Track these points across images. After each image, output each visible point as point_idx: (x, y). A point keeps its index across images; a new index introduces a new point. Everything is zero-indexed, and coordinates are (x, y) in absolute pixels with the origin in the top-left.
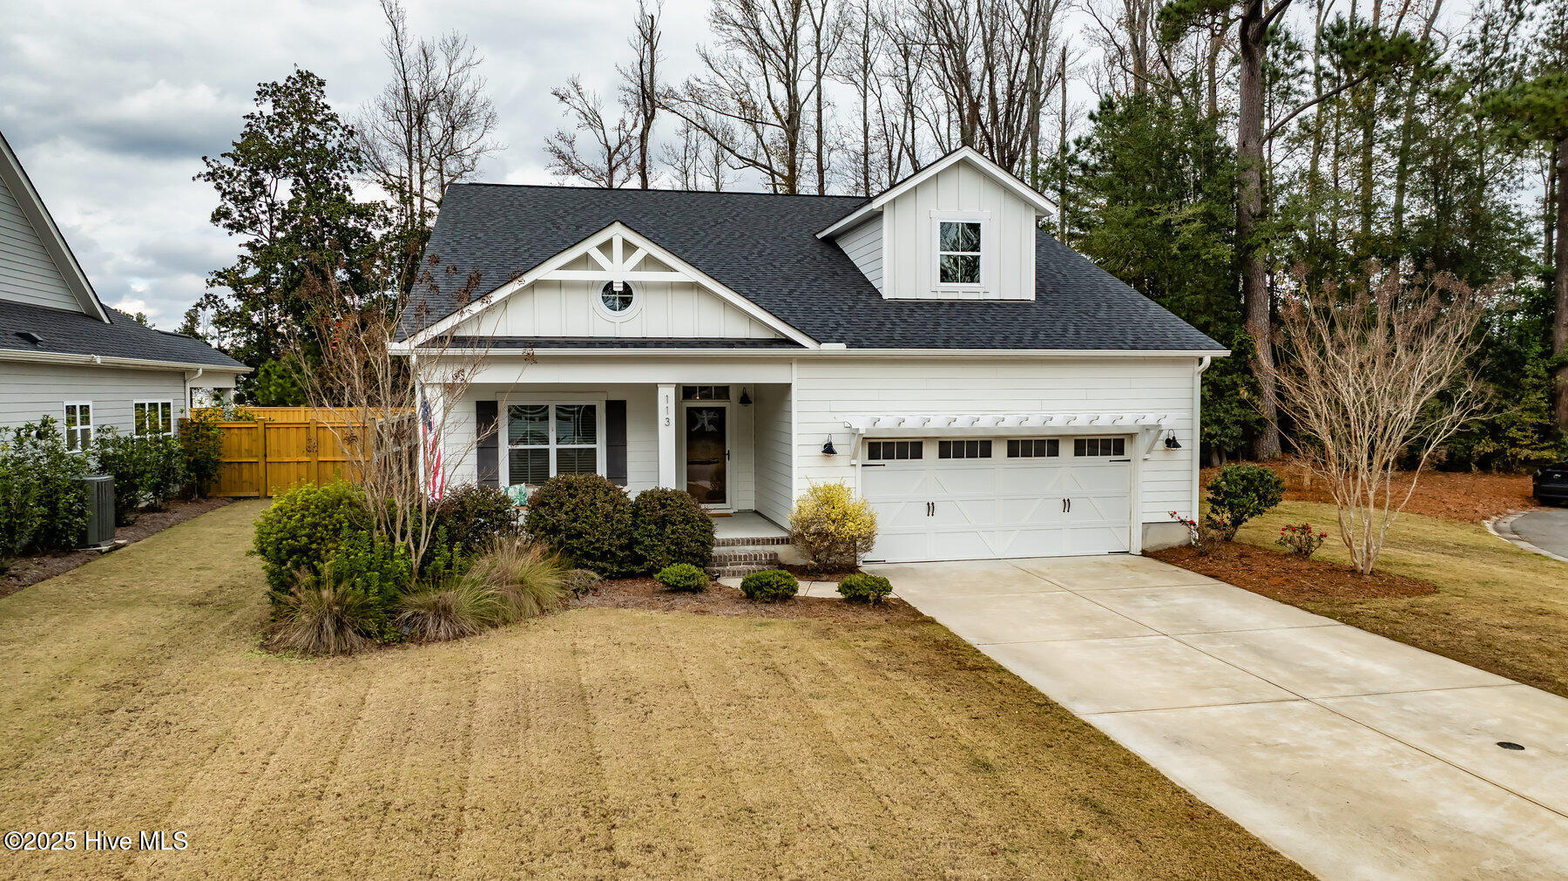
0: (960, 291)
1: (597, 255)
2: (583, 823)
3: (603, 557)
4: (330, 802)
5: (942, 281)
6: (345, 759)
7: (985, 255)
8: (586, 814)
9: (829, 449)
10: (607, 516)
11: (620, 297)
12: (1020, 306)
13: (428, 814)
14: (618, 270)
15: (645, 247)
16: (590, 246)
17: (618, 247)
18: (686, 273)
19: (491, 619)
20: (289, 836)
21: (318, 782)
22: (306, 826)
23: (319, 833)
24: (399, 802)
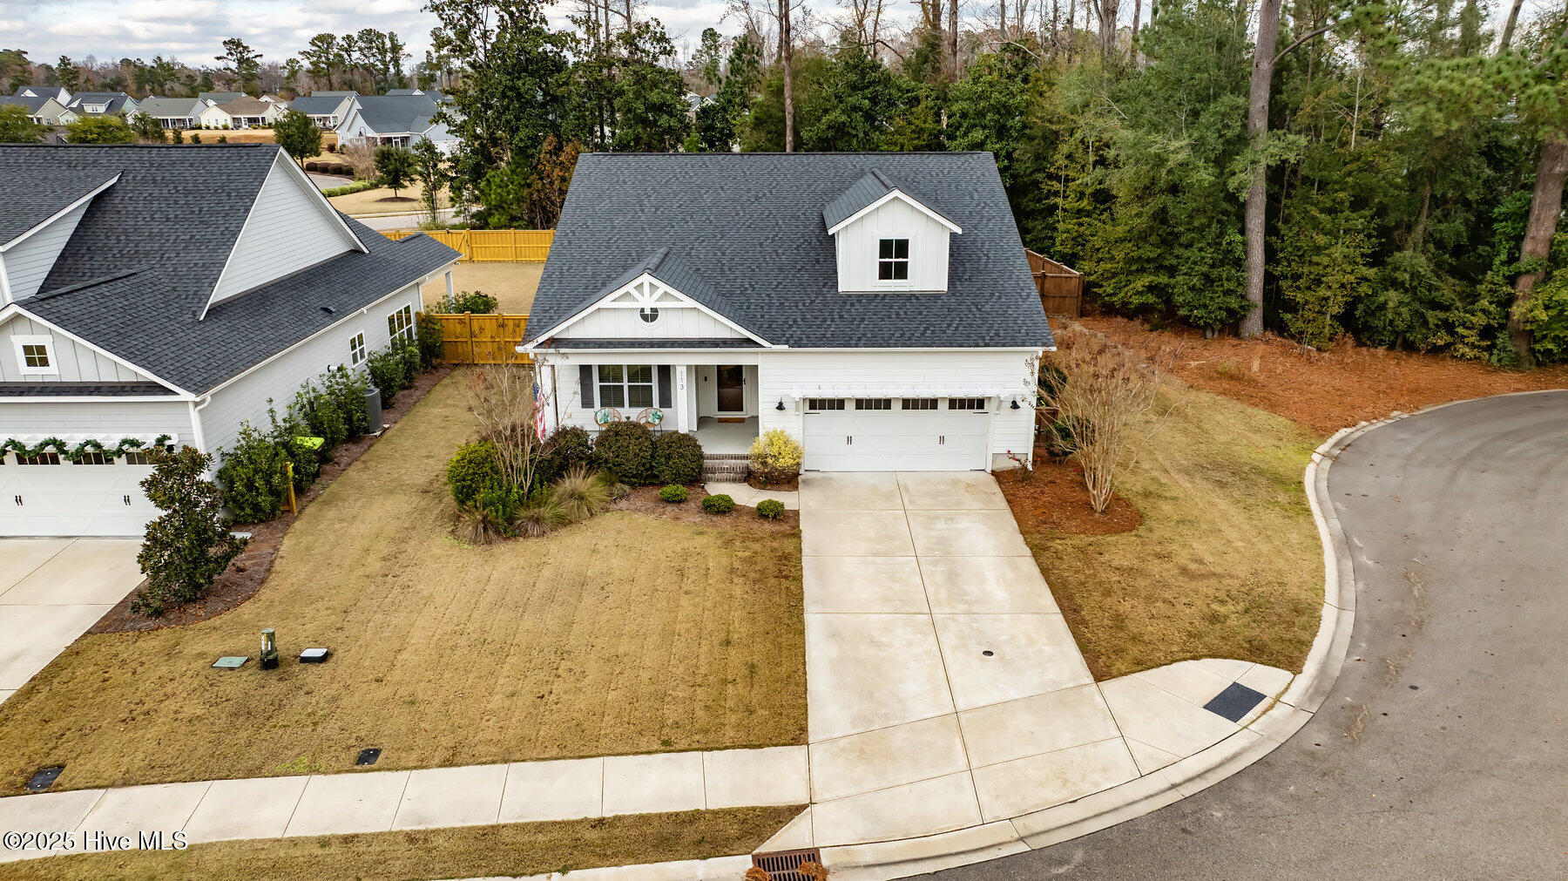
0: (893, 285)
1: (635, 293)
2: (552, 657)
3: (634, 476)
4: (465, 637)
5: (881, 277)
6: (475, 615)
7: (912, 260)
8: (556, 653)
9: (780, 407)
10: (636, 455)
11: (651, 316)
12: (935, 297)
13: (499, 646)
14: (648, 303)
15: (663, 287)
16: (630, 288)
17: (646, 288)
18: (689, 302)
19: (563, 522)
20: (448, 651)
21: (462, 626)
22: (454, 648)
23: (458, 652)
24: (490, 640)
